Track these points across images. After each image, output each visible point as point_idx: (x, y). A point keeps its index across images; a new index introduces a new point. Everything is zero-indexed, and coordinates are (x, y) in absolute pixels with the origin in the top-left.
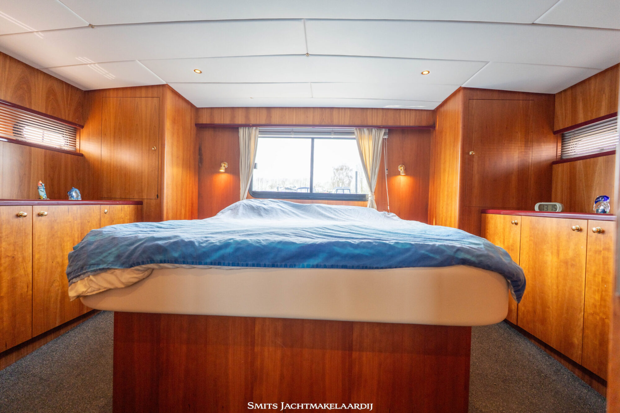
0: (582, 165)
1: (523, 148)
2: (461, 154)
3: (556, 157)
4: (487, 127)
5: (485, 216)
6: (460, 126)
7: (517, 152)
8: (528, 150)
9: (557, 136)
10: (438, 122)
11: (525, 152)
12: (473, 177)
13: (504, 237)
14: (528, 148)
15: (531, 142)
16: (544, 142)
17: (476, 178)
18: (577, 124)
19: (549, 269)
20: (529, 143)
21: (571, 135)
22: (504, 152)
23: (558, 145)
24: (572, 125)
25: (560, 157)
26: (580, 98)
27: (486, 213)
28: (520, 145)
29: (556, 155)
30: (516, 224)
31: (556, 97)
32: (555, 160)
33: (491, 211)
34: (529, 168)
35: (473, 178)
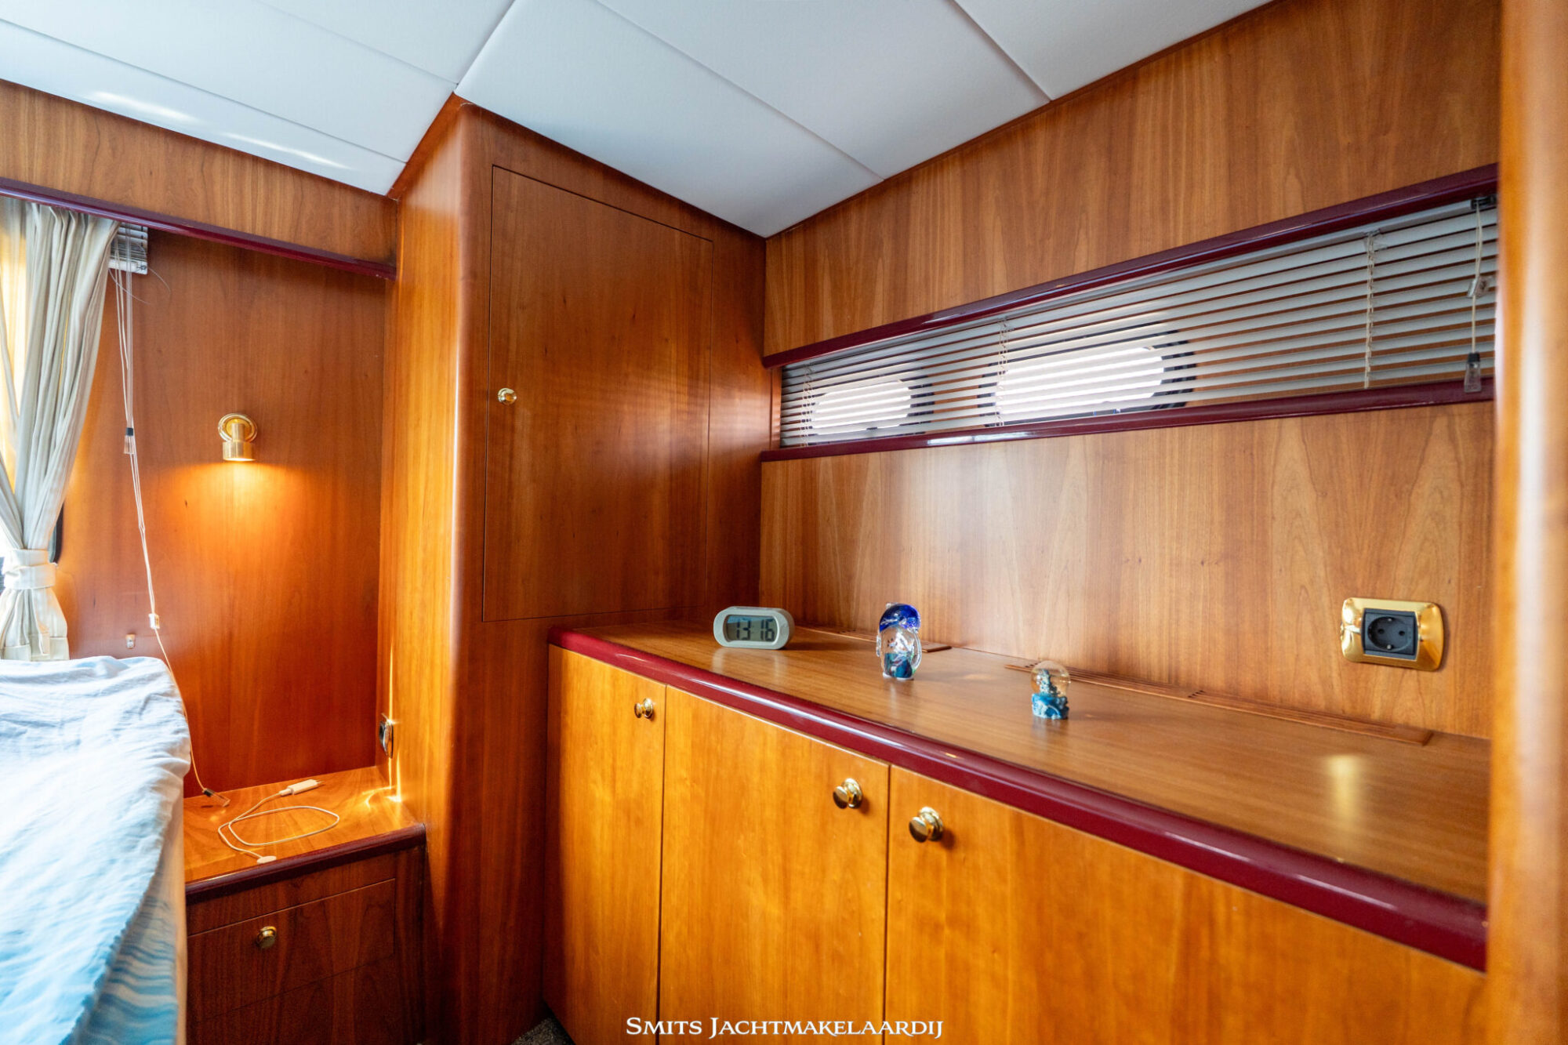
0: (830, 472)
1: (685, 398)
2: (462, 393)
3: (768, 440)
4: (565, 301)
5: (560, 657)
6: (459, 269)
7: (667, 411)
8: (698, 409)
9: (771, 374)
10: (402, 251)
11: (689, 413)
12: (512, 498)
13: (614, 760)
14: (699, 401)
15: (705, 381)
16: (740, 389)
17: (526, 499)
18: (817, 341)
19: (757, 944)
20: (701, 384)
21: (803, 375)
22: (626, 408)
23: (774, 402)
24: (806, 344)
25: (777, 439)
26: (824, 261)
27: (565, 648)
28: (674, 387)
29: (768, 432)
30: (651, 714)
31: (768, 249)
32: (767, 448)
33: (574, 639)
34: (700, 470)
35: (515, 500)
